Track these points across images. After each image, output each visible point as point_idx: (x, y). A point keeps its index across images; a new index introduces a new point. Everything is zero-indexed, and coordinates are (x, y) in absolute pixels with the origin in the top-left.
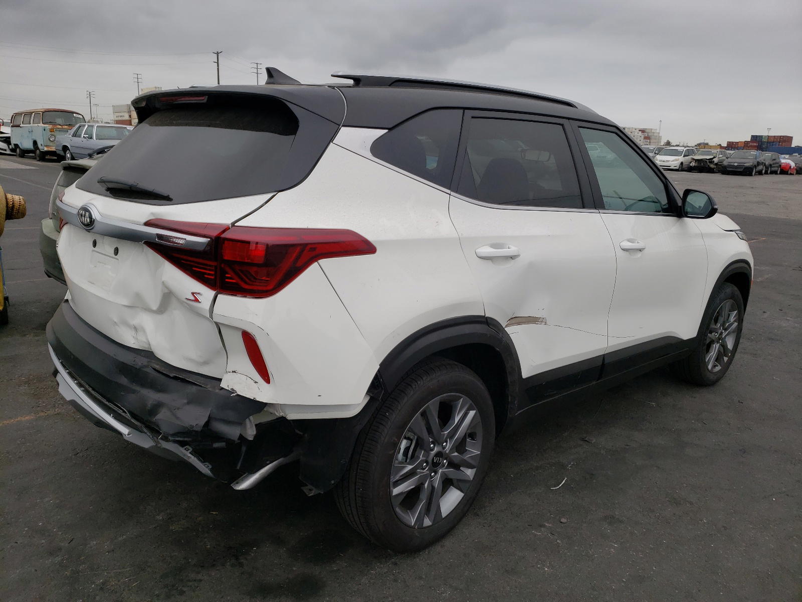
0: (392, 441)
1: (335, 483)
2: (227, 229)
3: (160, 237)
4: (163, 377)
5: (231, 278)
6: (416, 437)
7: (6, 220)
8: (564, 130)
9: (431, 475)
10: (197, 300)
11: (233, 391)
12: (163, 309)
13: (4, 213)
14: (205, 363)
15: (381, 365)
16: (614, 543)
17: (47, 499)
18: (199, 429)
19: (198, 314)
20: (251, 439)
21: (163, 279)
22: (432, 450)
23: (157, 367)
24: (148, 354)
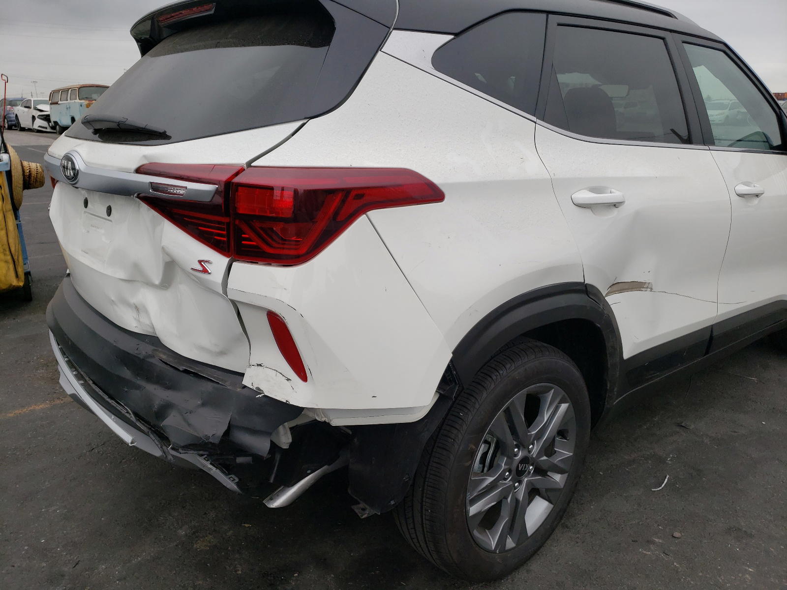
0: (469, 449)
1: (395, 503)
2: (241, 171)
3: (155, 187)
4: (172, 369)
5: (250, 239)
6: (495, 439)
7: (23, 190)
8: (666, 45)
9: (514, 485)
10: (205, 271)
11: (259, 391)
12: (166, 283)
13: (21, 182)
14: (222, 353)
15: (455, 353)
16: (749, 567)
17: (53, 508)
18: (216, 441)
19: (207, 288)
20: (286, 447)
21: (163, 244)
22: (516, 455)
23: (164, 357)
24: (153, 340)
